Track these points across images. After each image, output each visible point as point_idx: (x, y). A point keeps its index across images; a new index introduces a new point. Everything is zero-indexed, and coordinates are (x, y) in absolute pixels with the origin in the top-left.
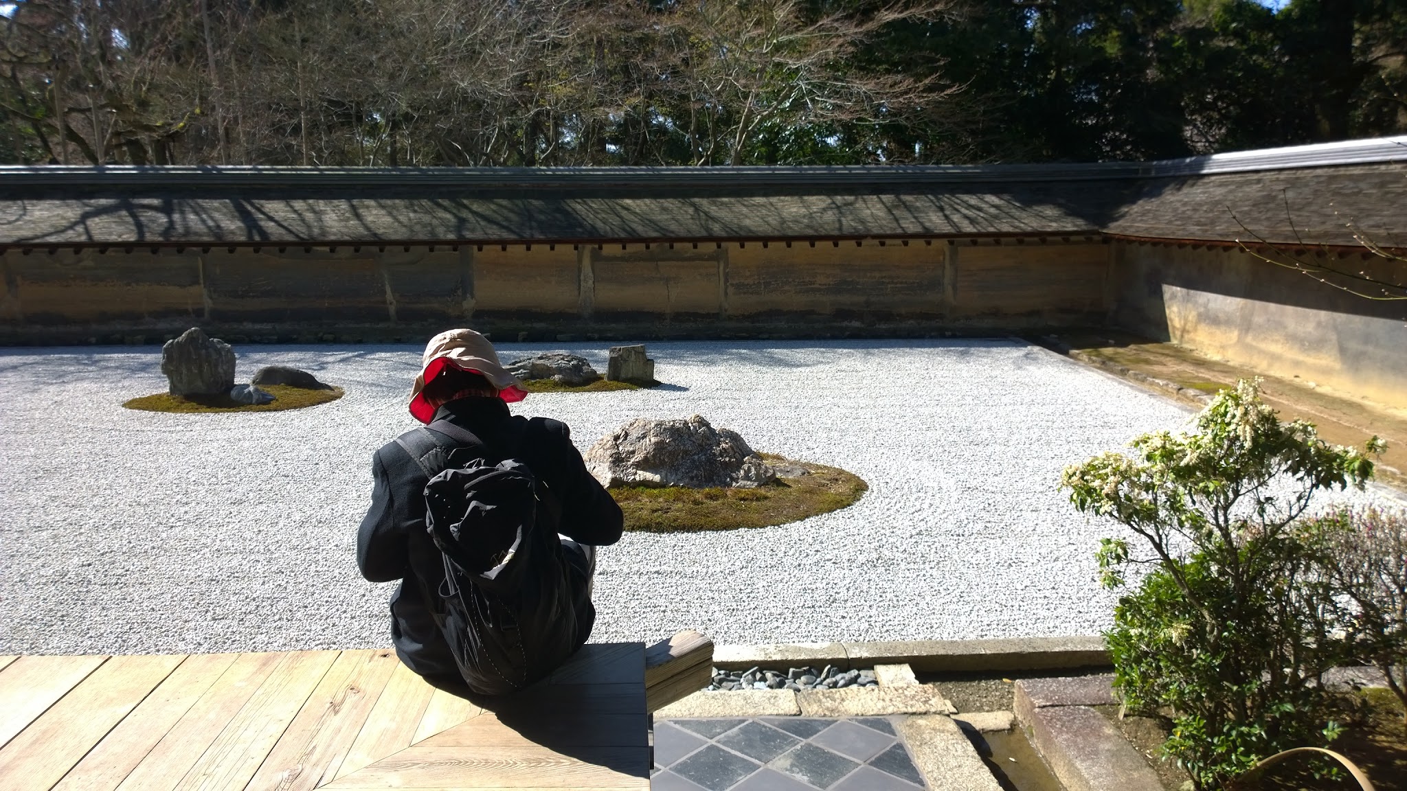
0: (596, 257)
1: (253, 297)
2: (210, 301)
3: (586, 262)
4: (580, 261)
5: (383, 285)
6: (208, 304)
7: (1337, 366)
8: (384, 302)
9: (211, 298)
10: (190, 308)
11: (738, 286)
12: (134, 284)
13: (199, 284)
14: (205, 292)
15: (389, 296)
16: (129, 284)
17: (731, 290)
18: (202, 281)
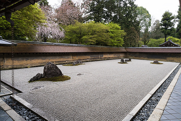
3: (108, 54)
5: (99, 56)
11: (114, 55)
12: (85, 56)
18: (90, 56)
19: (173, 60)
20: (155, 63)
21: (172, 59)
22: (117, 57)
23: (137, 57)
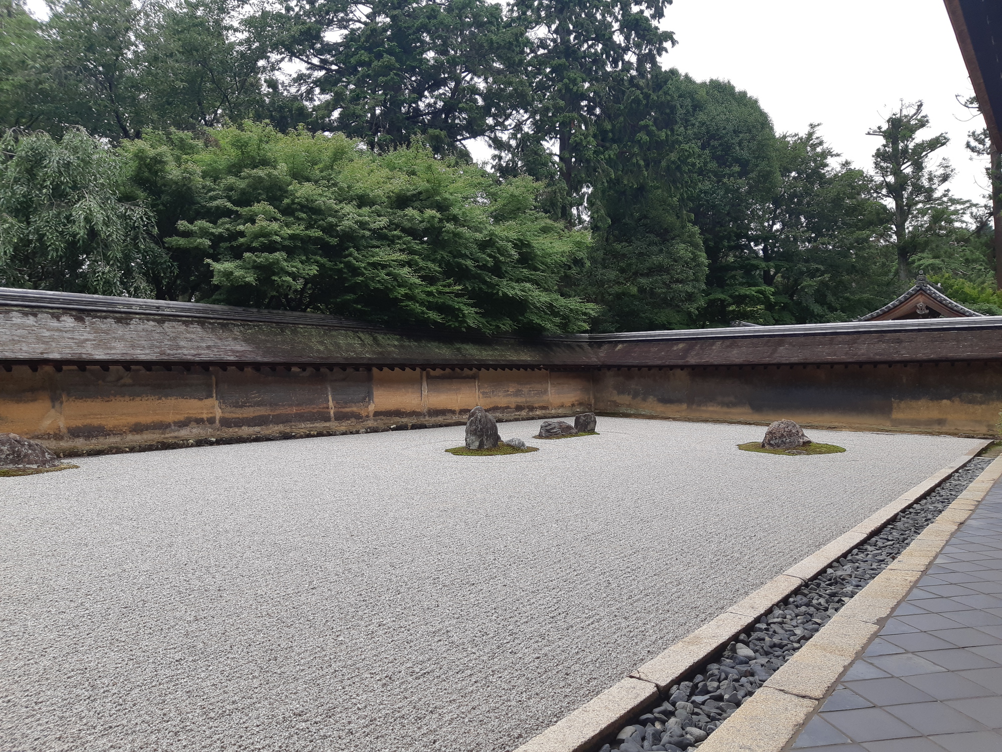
0: (429, 377)
1: (249, 406)
2: (220, 411)
3: (424, 378)
4: (421, 378)
5: (327, 396)
6: (218, 414)
7: (750, 411)
8: (328, 408)
9: (220, 408)
10: (205, 416)
11: (483, 393)
12: (163, 398)
13: (212, 397)
14: (216, 403)
15: (331, 404)
16: (160, 399)
17: (481, 396)
18: (214, 395)
19: (941, 422)
20: (774, 444)
21: (935, 414)
22: (519, 408)
23: (679, 401)
